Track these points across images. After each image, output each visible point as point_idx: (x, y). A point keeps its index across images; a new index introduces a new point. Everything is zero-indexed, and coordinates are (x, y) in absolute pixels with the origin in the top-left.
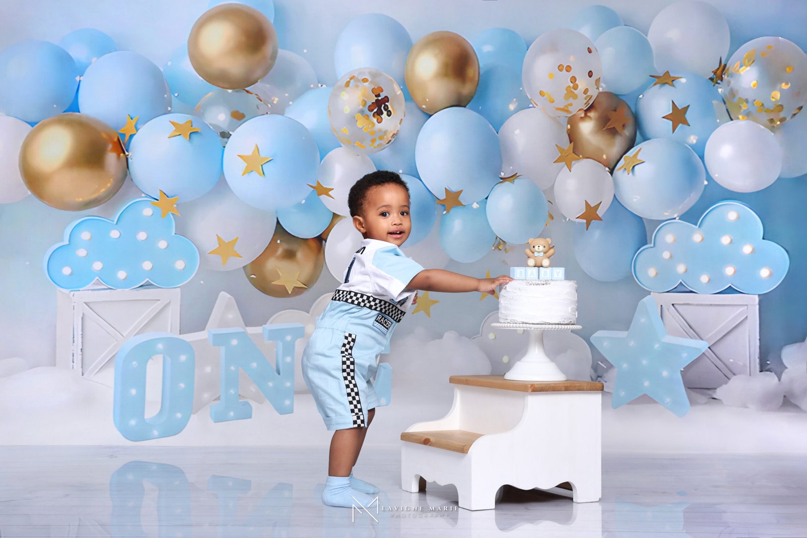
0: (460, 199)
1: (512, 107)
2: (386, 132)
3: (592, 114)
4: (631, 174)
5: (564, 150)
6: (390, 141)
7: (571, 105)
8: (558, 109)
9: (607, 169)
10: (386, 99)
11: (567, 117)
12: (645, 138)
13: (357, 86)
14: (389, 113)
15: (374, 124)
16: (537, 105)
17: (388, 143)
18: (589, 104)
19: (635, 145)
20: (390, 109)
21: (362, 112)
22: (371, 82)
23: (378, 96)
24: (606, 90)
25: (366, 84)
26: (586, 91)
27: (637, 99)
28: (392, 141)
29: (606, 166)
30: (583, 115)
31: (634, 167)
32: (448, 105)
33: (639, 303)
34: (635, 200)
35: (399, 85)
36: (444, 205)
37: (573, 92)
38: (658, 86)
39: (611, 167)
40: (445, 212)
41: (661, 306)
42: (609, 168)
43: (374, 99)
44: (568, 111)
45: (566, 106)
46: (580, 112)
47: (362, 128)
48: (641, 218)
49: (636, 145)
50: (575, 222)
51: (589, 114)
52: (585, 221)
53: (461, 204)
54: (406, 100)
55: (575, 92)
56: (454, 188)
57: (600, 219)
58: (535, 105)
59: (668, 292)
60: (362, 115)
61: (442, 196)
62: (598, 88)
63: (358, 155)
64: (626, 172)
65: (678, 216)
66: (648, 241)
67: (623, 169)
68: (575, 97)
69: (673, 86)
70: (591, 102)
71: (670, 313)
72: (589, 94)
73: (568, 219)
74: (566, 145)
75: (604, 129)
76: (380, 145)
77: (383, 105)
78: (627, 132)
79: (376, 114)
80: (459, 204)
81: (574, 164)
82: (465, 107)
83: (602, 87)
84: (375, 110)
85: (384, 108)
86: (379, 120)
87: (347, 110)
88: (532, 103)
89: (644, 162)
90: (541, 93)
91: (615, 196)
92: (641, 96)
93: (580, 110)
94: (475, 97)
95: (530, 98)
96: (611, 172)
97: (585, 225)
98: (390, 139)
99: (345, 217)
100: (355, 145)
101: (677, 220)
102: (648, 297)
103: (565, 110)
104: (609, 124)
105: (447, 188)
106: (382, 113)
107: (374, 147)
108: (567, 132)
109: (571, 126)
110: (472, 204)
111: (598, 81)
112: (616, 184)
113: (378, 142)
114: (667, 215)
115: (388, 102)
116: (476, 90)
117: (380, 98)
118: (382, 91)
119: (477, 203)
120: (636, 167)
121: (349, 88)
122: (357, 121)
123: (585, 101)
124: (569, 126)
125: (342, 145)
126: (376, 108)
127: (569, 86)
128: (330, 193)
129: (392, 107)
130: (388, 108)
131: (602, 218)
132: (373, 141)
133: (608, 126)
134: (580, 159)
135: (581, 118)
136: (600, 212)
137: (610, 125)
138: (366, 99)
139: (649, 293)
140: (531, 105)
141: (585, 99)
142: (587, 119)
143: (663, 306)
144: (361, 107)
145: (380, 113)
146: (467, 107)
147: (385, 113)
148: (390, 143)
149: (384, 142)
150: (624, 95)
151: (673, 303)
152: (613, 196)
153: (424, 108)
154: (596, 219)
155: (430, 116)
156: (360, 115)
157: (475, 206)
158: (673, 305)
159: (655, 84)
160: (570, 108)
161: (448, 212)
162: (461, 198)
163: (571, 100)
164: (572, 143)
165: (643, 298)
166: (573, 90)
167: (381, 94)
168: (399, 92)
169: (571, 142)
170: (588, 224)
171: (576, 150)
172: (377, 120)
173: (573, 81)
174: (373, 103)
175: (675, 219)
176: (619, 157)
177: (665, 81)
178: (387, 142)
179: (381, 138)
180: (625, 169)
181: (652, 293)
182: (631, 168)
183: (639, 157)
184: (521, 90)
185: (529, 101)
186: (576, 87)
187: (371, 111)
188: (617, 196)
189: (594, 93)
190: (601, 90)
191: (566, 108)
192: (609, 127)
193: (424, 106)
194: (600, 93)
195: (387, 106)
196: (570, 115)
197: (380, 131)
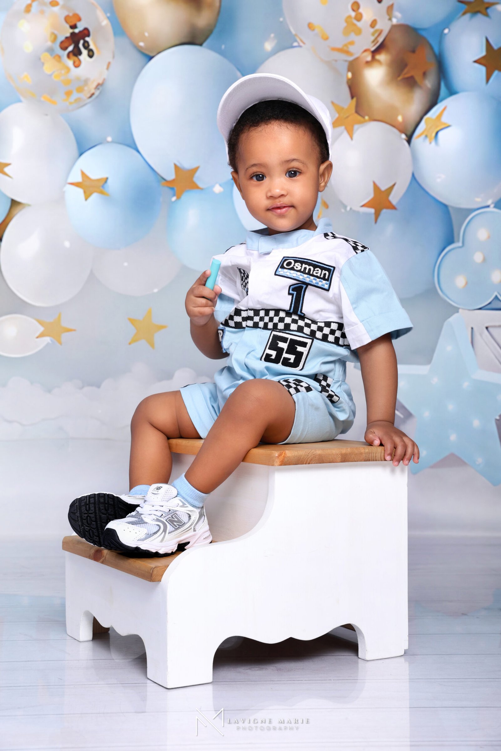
0: (195, 179)
1: (268, 46)
2: (86, 82)
3: (382, 57)
4: (433, 143)
5: (343, 109)
6: (93, 94)
7: (352, 43)
8: (334, 49)
9: (404, 136)
10: (86, 33)
11: (346, 61)
12: (452, 92)
13: (42, 12)
14: (91, 53)
15: (68, 69)
16: (304, 43)
17: (91, 97)
18: (377, 42)
19: (439, 101)
20: (92, 46)
21: (50, 50)
22: (64, 7)
23: (74, 27)
24: (402, 22)
25: (56, 9)
26: (373, 24)
27: (441, 36)
28: (97, 93)
29: (402, 131)
30: (369, 58)
31: (437, 133)
32: (177, 42)
33: (446, 324)
34: (439, 180)
35: (105, 12)
36: (172, 189)
37: (355, 25)
38: (468, 16)
39: (409, 133)
40: (174, 199)
41: (472, 328)
42: (406, 135)
43: (68, 32)
44: (348, 53)
45: (346, 45)
46: (365, 54)
47: (51, 75)
48: (446, 206)
49: (441, 101)
50: (358, 212)
51: (378, 57)
52: (372, 211)
53: (197, 187)
54: (115, 34)
55: (359, 24)
56: (187, 164)
57: (394, 208)
58: (301, 44)
59: (480, 309)
60: (51, 55)
61: (170, 175)
62: (390, 19)
63: (47, 115)
64: (427, 141)
65: (492, 203)
66: (456, 239)
67: (423, 136)
68: (358, 32)
69: (487, 15)
70: (381, 40)
71: (483, 338)
72: (378, 27)
73: (348, 208)
74: (347, 103)
75: (399, 78)
76: (78, 100)
77: (82, 42)
78: (429, 83)
79: (71, 55)
80: (195, 187)
81: (358, 129)
82: (201, 45)
83: (396, 17)
84: (71, 48)
85: (84, 45)
86: (77, 63)
87: (29, 47)
88: (296, 41)
89: (449, 126)
90: (310, 26)
91: (413, 175)
92: (446, 31)
93: (365, 51)
94: (216, 31)
95: (293, 32)
96: (409, 141)
97: (373, 217)
98: (93, 91)
99: (29, 205)
100: (42, 99)
101: (492, 209)
102: (456, 316)
103: (344, 51)
104: (406, 71)
105: (178, 164)
106: (80, 53)
107: (71, 103)
108: (348, 82)
109: (353, 75)
110: (213, 186)
111: (390, 9)
112: (415, 158)
113: (75, 95)
114: (479, 201)
115: (88, 35)
116: (217, 20)
117: (77, 31)
118: (80, 20)
119: (220, 185)
120: (440, 134)
121: (29, 16)
122: (43, 64)
123: (373, 38)
124: (350, 75)
125: (22, 98)
126: (70, 45)
127: (350, 17)
128: (6, 170)
129: (95, 44)
130: (89, 45)
131: (397, 207)
132: (68, 93)
133: (405, 74)
134: (365, 121)
135: (367, 63)
136: (394, 198)
137: (407, 73)
138: (56, 32)
139: (456, 310)
140: (295, 44)
141: (373, 34)
142: (375, 64)
143: (475, 329)
144: (49, 44)
145: (77, 53)
146: (205, 44)
147: (85, 52)
148: (94, 97)
149: (84, 95)
150: (424, 29)
151: (487, 325)
152: (410, 176)
153: (141, 47)
154: (388, 208)
155: (151, 58)
156: (47, 55)
157: (218, 189)
158: (487, 328)
159: (464, 13)
160: (352, 49)
161: (179, 198)
162: (199, 178)
163: (353, 37)
164: (355, 99)
165: (449, 317)
166: (355, 22)
167: (79, 24)
168: (105, 22)
169: (352, 97)
170: (377, 215)
171: (359, 109)
172: (74, 63)
173: (355, 8)
174: (67, 38)
175: (488, 206)
176: (418, 119)
177: (477, 9)
178: (89, 95)
179: (80, 90)
180: (426, 136)
181: (460, 310)
182: (434, 134)
183: (444, 119)
184: (281, 22)
185: (293, 38)
186: (359, 17)
187: (65, 49)
188: (416, 176)
189: (384, 26)
190: (395, 21)
191: (345, 48)
192: (406, 76)
193: (142, 44)
194: (394, 27)
195: (87, 42)
196: (351, 58)
197: (78, 79)
